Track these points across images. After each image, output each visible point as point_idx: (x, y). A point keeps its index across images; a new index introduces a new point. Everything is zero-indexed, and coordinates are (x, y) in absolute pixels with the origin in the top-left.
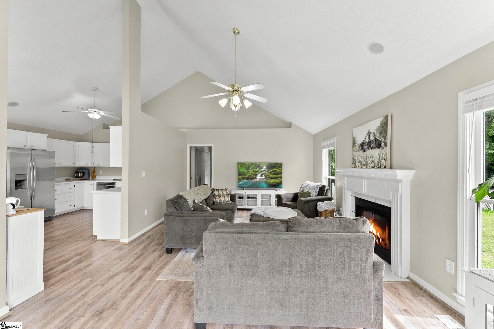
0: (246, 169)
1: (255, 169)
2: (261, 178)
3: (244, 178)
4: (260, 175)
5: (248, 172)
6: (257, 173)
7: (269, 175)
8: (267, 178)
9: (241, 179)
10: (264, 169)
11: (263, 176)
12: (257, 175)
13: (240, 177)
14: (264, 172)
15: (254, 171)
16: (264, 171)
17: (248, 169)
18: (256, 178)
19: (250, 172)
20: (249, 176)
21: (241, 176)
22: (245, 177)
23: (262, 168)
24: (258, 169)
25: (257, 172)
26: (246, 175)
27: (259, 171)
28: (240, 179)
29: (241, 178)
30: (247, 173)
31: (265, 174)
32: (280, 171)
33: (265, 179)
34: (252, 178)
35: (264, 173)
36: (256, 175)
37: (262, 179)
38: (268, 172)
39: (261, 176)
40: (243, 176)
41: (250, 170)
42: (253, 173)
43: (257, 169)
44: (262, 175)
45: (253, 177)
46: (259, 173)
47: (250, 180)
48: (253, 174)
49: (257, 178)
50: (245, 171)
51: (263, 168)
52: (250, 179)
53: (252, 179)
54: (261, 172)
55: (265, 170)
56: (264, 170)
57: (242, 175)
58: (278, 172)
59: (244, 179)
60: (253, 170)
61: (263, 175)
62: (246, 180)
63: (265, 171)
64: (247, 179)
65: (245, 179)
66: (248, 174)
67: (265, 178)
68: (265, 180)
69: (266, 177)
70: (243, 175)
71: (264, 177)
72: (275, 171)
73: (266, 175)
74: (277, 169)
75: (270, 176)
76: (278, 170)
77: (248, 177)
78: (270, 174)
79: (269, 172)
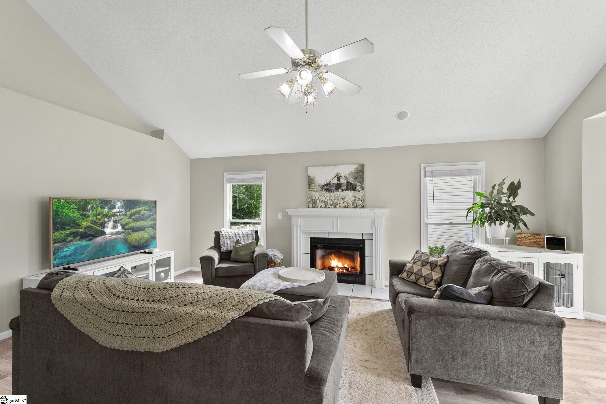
0: (79, 210)
1: (99, 209)
2: (114, 231)
3: (75, 235)
4: (111, 224)
5: (85, 216)
6: (106, 219)
7: (129, 223)
8: (127, 231)
9: (68, 240)
10: (118, 208)
11: (117, 225)
12: (105, 224)
13: (63, 232)
14: (120, 216)
15: (99, 215)
16: (118, 214)
17: (85, 209)
18: (104, 233)
19: (88, 217)
20: (87, 227)
21: (66, 229)
22: (77, 232)
23: (114, 207)
24: (106, 209)
25: (106, 216)
26: (79, 226)
27: (110, 214)
28: (64, 240)
29: (66, 235)
30: (81, 220)
31: (121, 220)
32: (146, 212)
33: (123, 232)
34: (94, 234)
35: (119, 218)
36: (103, 225)
37: (117, 233)
38: (126, 215)
39: (114, 227)
40: (72, 230)
41: (89, 212)
42: (95, 219)
43: (104, 208)
44: (115, 222)
45: (96, 230)
46: (109, 218)
47: (90, 240)
48: (95, 223)
49: (107, 233)
50: (77, 214)
51: (117, 206)
52: (90, 235)
53: (94, 236)
54: (114, 215)
55: (121, 210)
56: (118, 210)
57: (68, 225)
58: (143, 215)
59: (74, 237)
60: (95, 212)
61: (117, 223)
62: (79, 240)
63: (120, 214)
64: (84, 236)
65: (78, 238)
66: (85, 223)
67: (123, 230)
68: (122, 236)
69: (123, 227)
70: (72, 227)
71: (120, 229)
72: (139, 212)
73: (124, 223)
74: (141, 208)
75: (131, 225)
76: (144, 210)
77: (85, 233)
78: (130, 220)
79: (129, 214)
